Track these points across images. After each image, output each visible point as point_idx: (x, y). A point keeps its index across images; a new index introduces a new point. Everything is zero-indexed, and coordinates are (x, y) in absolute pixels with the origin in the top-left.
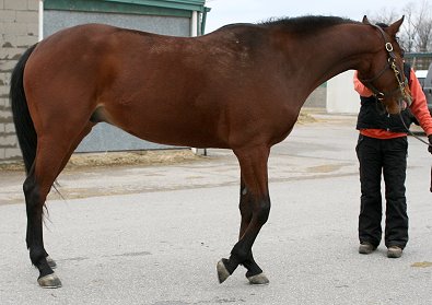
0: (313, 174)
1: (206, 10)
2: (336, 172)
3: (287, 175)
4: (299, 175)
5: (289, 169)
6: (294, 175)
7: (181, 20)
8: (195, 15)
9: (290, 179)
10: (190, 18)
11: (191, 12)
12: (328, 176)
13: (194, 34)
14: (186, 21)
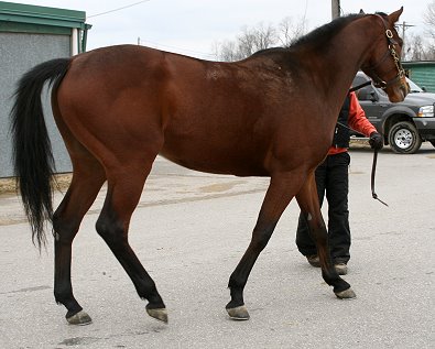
0: (206, 194)
1: (87, 27)
2: (230, 191)
3: (181, 196)
4: (193, 195)
5: (181, 189)
6: (187, 195)
7: (60, 37)
8: (75, 33)
9: (184, 200)
10: (71, 36)
11: (71, 29)
12: (223, 195)
13: (75, 53)
14: (66, 39)
